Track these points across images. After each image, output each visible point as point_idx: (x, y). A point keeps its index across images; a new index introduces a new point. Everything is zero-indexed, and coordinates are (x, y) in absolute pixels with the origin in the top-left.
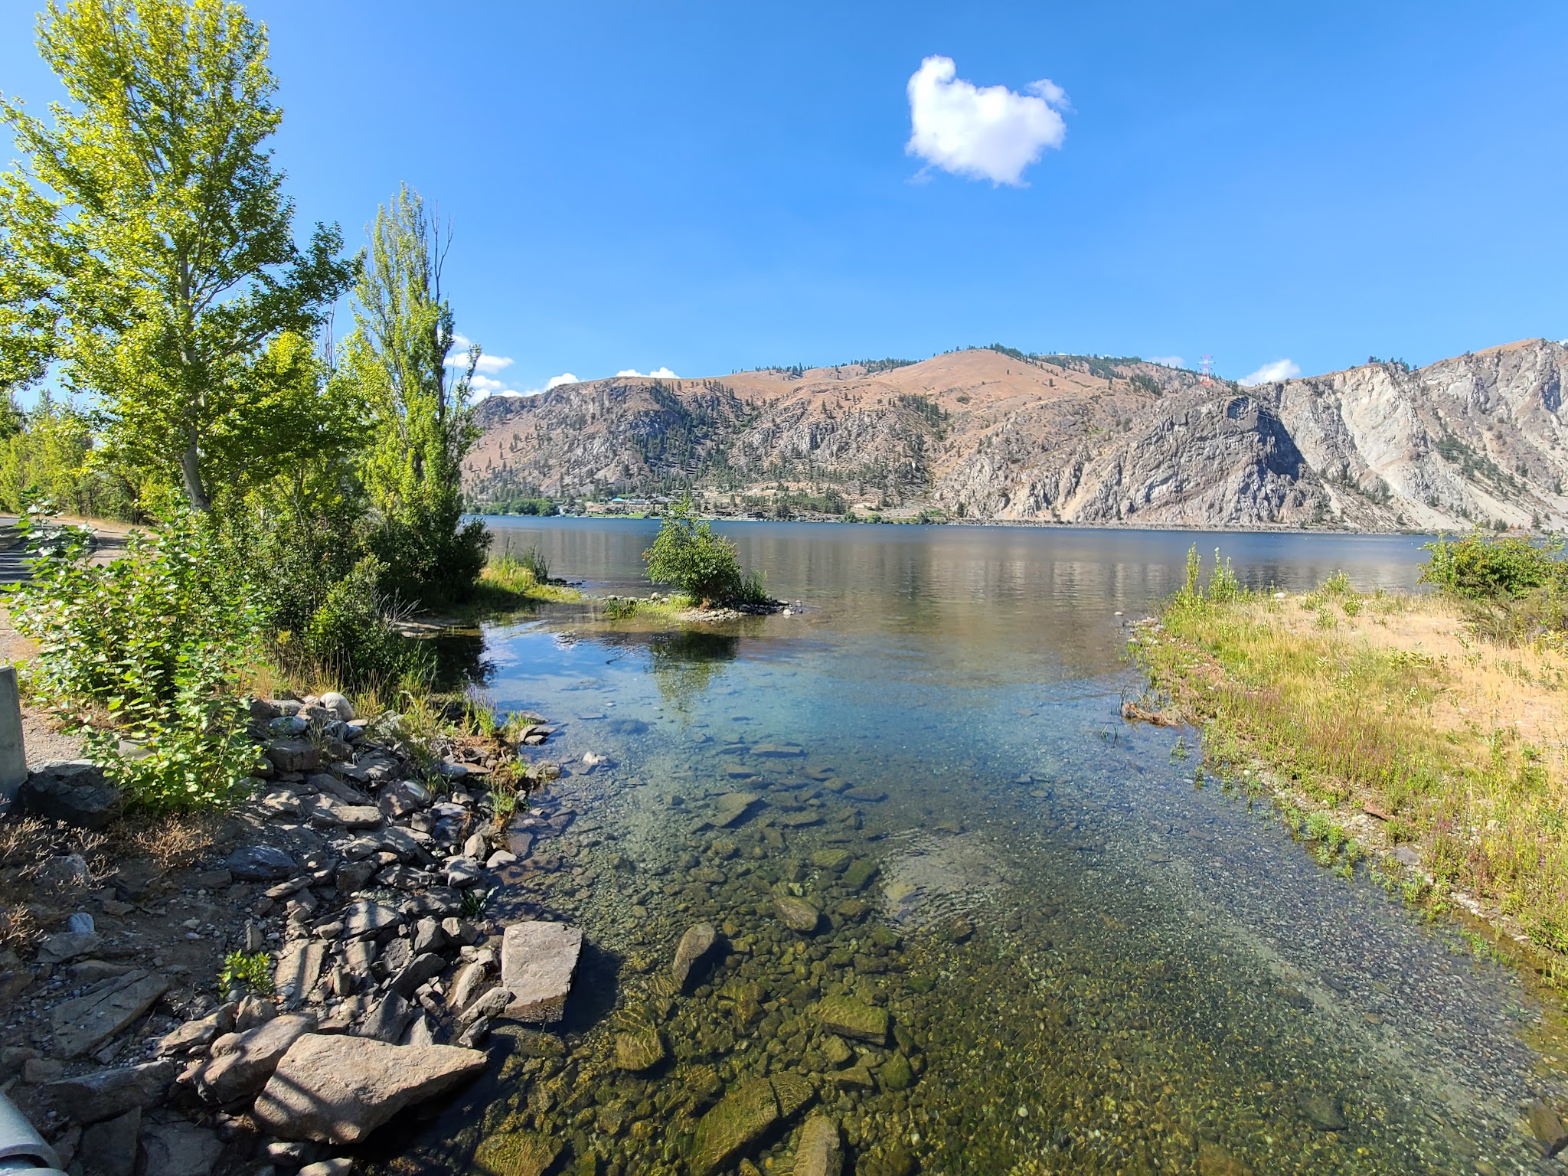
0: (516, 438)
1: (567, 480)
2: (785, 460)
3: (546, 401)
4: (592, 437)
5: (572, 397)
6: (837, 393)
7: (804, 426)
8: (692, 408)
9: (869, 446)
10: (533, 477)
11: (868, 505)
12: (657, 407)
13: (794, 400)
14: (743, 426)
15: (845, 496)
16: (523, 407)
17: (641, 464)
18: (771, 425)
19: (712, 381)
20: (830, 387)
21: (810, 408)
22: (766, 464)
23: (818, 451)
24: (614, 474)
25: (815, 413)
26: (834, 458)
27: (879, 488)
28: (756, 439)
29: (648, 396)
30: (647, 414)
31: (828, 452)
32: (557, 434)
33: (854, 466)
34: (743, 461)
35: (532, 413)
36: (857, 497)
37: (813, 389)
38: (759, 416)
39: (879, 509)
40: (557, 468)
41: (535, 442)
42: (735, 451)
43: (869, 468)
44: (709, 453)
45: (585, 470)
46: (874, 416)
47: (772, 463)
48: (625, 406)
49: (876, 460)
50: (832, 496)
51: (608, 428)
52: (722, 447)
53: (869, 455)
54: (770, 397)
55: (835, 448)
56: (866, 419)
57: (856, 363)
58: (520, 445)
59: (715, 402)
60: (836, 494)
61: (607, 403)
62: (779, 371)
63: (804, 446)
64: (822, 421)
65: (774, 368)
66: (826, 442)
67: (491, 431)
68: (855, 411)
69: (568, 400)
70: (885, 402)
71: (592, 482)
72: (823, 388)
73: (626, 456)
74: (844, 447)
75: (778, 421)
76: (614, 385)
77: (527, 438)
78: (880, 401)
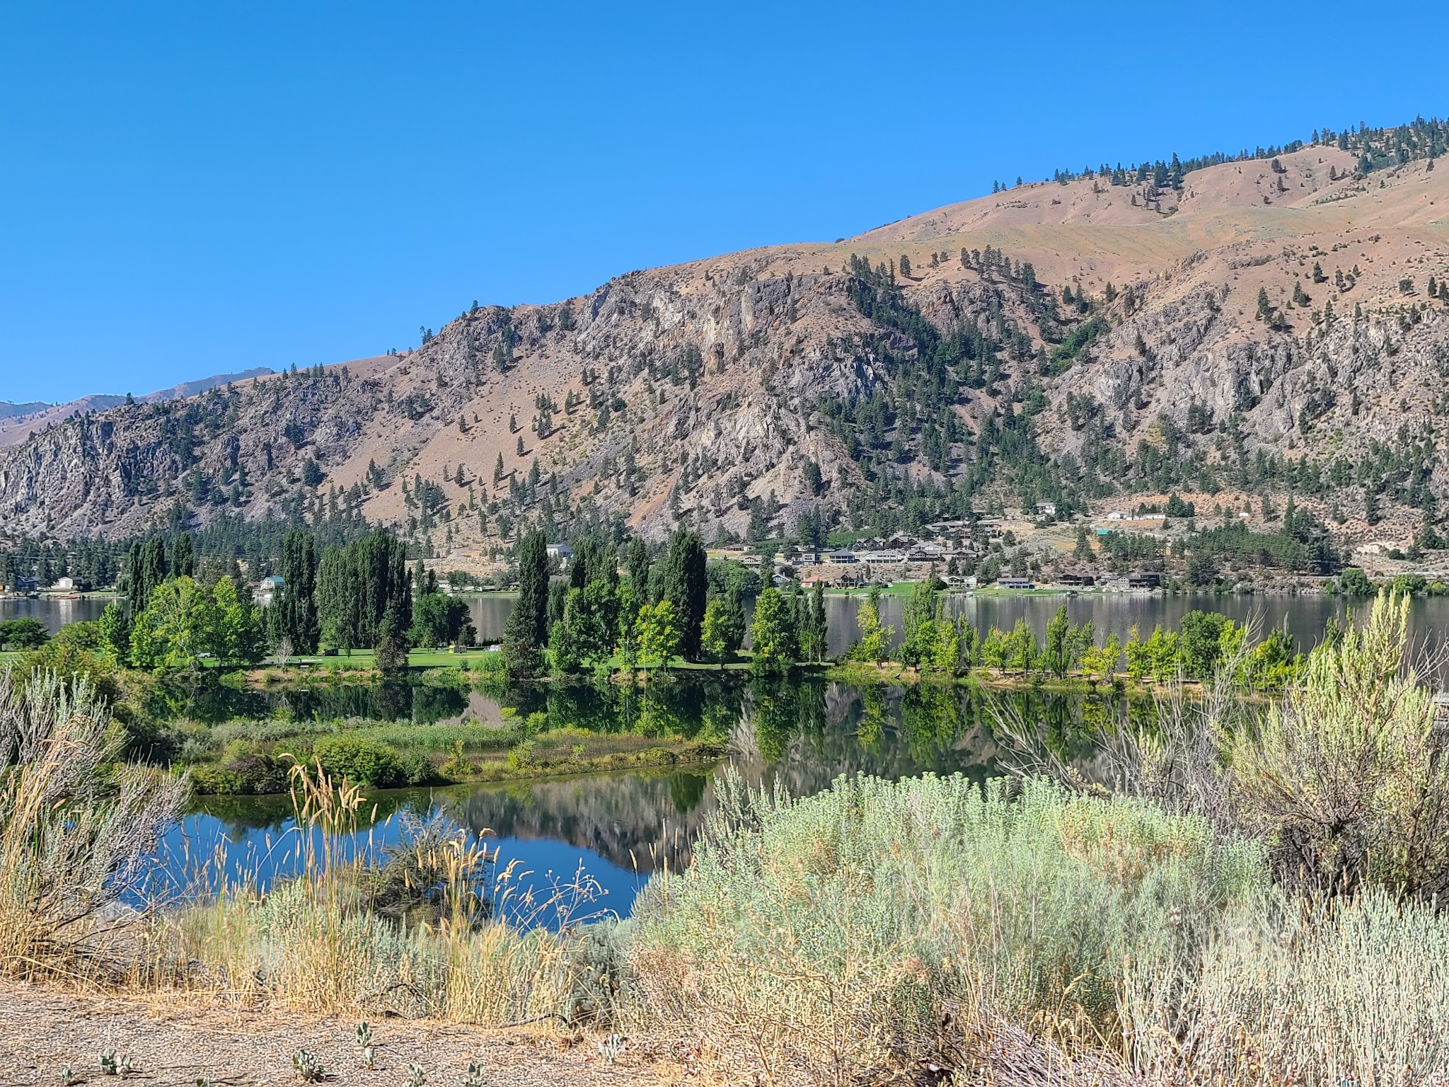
0: (544, 404)
1: (687, 502)
2: (1175, 437)
3: (595, 313)
4: (728, 402)
5: (656, 303)
6: (1293, 265)
7: (1217, 351)
8: (941, 321)
9: (1385, 401)
10: (611, 498)
11: (1390, 546)
12: (865, 325)
13: (1185, 289)
14: (1066, 355)
15: (1333, 526)
16: (545, 329)
17: (847, 461)
18: (1135, 353)
19: (982, 251)
20: (1276, 250)
21: (1229, 308)
22: (1131, 451)
23: (1255, 414)
24: (787, 485)
25: (1241, 321)
26: (1296, 431)
27: (1414, 504)
28: (1101, 387)
29: (842, 300)
30: (847, 342)
31: (1279, 415)
32: (633, 390)
33: (1351, 451)
34: (1072, 443)
35: (567, 344)
36: (1362, 526)
37: (1231, 257)
38: (1100, 327)
39: (1415, 555)
40: (659, 476)
41: (591, 414)
42: (1050, 417)
43: (1387, 455)
44: (990, 426)
45: (723, 479)
46: (1394, 325)
47: (1144, 447)
48: (798, 327)
49: (1403, 433)
50: (1300, 528)
51: (766, 382)
52: (1017, 409)
53: (1384, 421)
54: (1122, 278)
55: (1298, 406)
56: (1372, 332)
57: (1329, 138)
58: (557, 421)
59: (993, 302)
60: (1308, 519)
61: (748, 319)
62: (1118, 179)
63: (1222, 402)
64: (1262, 339)
65: (1104, 172)
66: (1274, 391)
67: (484, 390)
68: (1344, 306)
69: (648, 313)
70: (1421, 286)
71: (742, 507)
72: (1256, 252)
73: (811, 445)
74: (1322, 404)
75: (1150, 341)
76: (763, 277)
77: (569, 404)
78: (1406, 286)
